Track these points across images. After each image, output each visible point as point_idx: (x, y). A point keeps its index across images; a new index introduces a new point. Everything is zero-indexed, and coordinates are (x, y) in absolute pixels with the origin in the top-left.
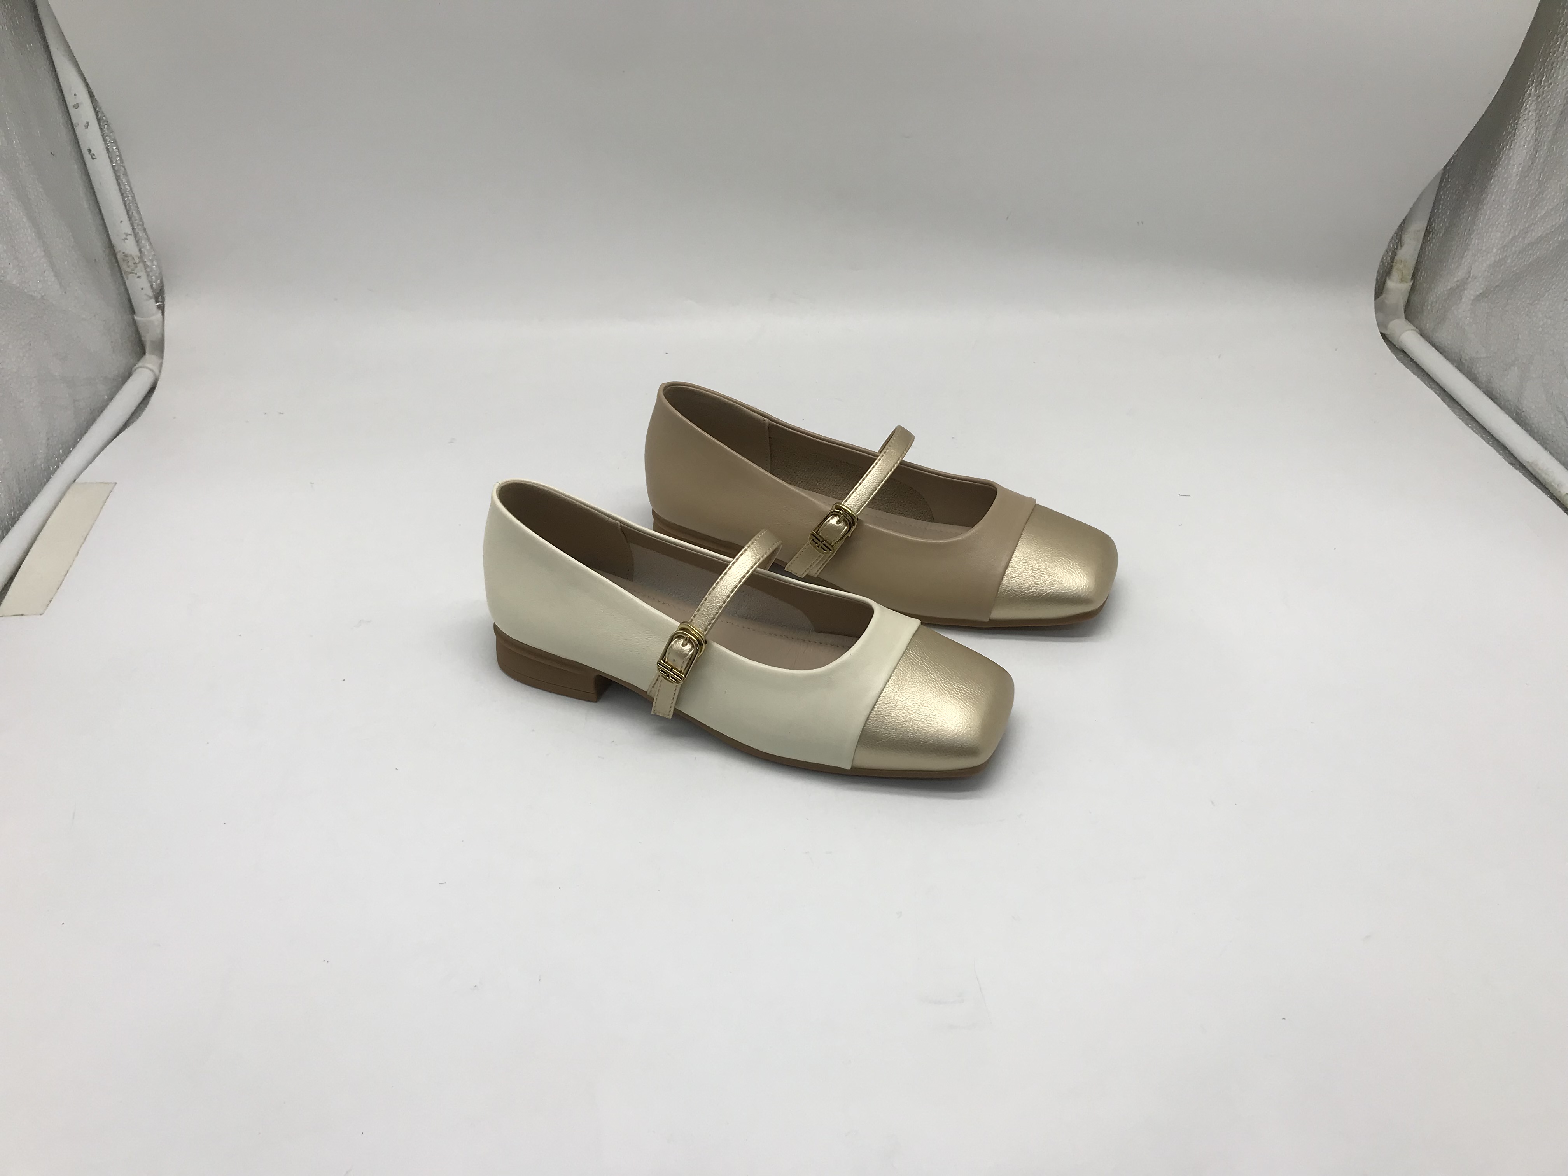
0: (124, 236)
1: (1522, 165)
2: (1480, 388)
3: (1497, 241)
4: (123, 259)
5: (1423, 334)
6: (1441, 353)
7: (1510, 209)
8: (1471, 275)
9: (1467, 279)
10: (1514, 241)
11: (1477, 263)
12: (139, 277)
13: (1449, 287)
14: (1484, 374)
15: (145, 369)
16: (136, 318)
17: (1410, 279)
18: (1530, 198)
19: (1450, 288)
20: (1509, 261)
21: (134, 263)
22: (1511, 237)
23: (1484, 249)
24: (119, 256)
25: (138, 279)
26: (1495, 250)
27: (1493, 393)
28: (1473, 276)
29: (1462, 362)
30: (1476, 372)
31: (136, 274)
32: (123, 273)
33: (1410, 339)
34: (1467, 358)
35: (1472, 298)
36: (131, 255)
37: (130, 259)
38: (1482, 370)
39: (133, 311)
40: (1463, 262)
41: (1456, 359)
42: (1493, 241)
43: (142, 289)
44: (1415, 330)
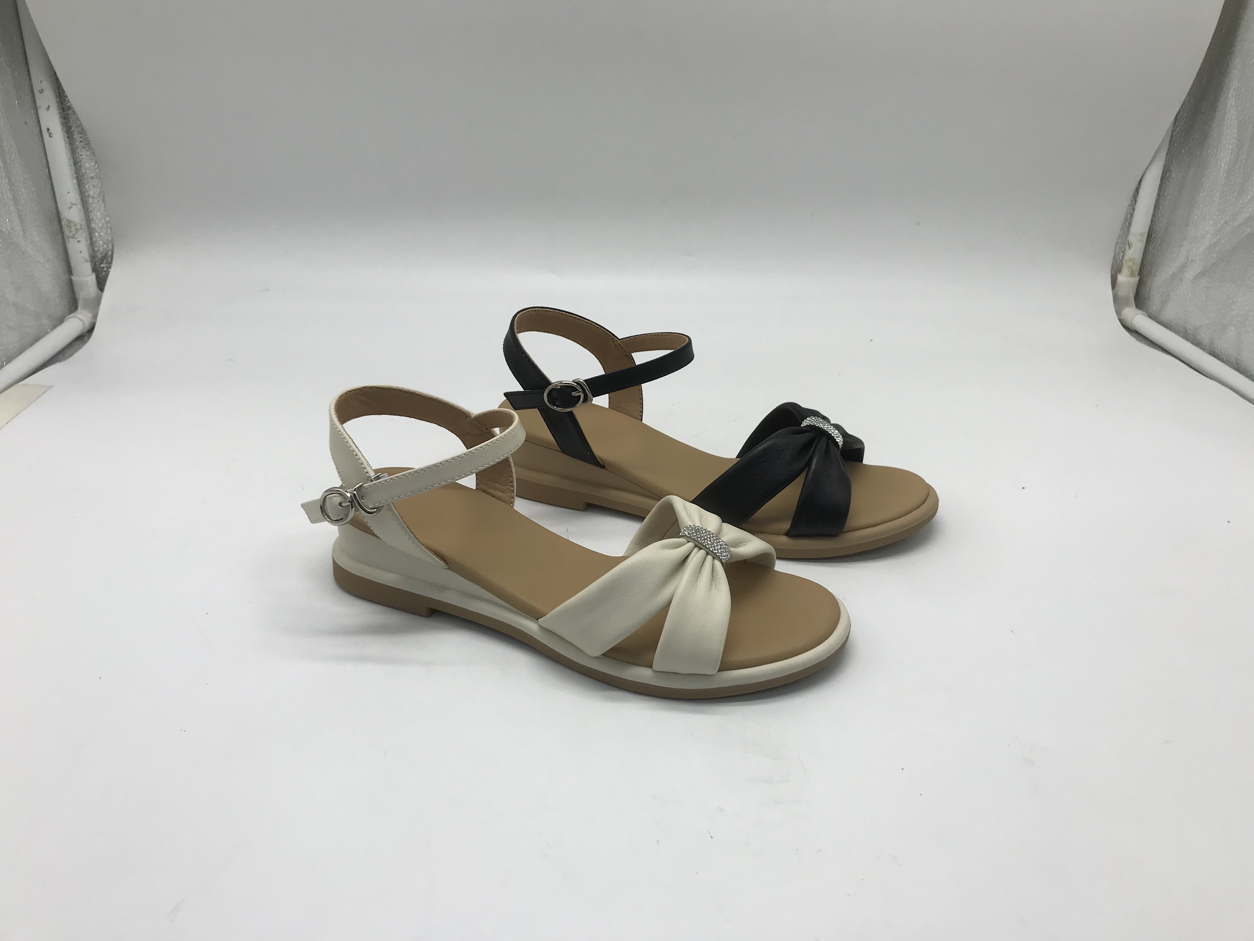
0: (70, 205)
1: (1228, 163)
2: (1204, 349)
3: (1211, 228)
4: (67, 226)
5: (1151, 316)
6: (1167, 328)
7: (1220, 199)
8: (1190, 259)
9: (1187, 262)
10: (1225, 225)
11: (1194, 249)
12: (79, 241)
13: (1171, 273)
14: (1207, 338)
15: (76, 319)
16: (73, 277)
17: (1137, 273)
18: (1237, 188)
19: (1174, 273)
20: (1223, 242)
21: (76, 229)
22: (1222, 222)
23: (1199, 236)
24: (64, 222)
25: (79, 243)
26: (1209, 236)
27: (1216, 351)
28: (1191, 259)
29: (1186, 332)
30: (1199, 338)
31: (77, 238)
32: (65, 237)
33: (1140, 321)
34: (1191, 328)
35: (1192, 278)
36: (74, 222)
37: (72, 225)
38: (1204, 337)
39: (69, 270)
40: (1183, 248)
41: (1182, 330)
42: (1207, 228)
43: (81, 252)
44: (1142, 314)
